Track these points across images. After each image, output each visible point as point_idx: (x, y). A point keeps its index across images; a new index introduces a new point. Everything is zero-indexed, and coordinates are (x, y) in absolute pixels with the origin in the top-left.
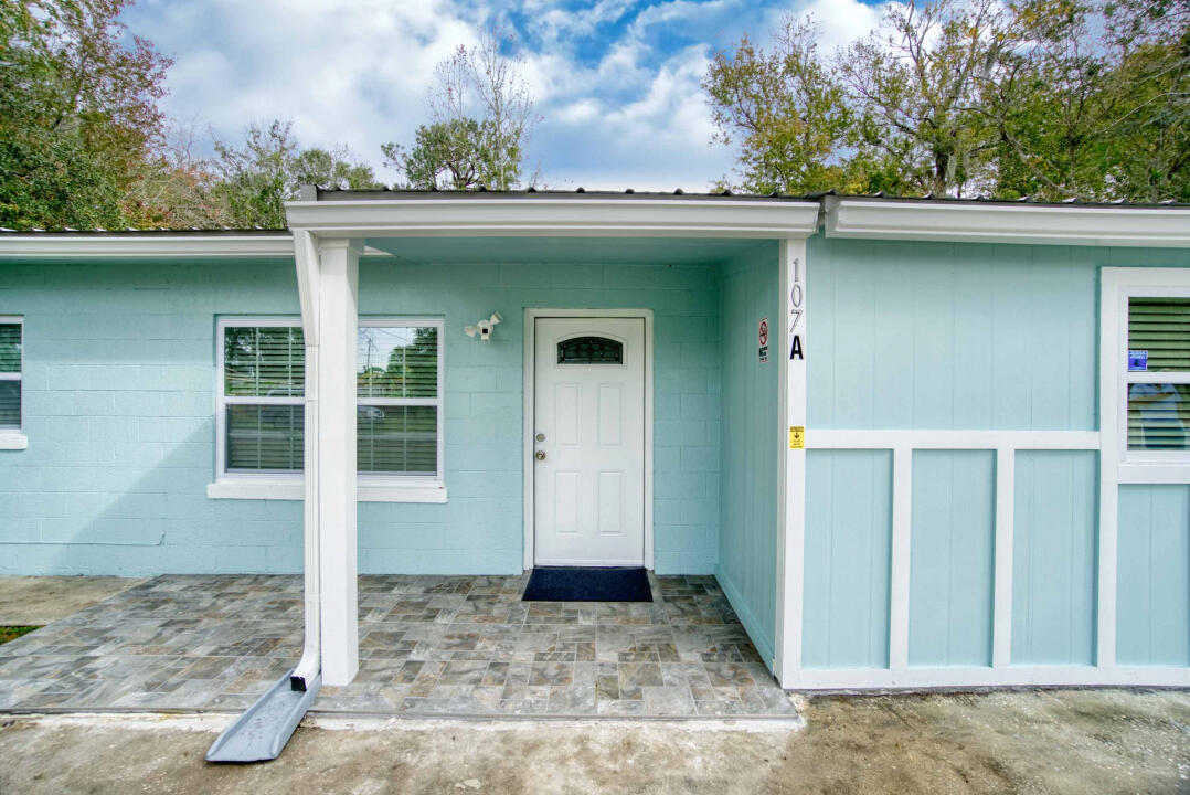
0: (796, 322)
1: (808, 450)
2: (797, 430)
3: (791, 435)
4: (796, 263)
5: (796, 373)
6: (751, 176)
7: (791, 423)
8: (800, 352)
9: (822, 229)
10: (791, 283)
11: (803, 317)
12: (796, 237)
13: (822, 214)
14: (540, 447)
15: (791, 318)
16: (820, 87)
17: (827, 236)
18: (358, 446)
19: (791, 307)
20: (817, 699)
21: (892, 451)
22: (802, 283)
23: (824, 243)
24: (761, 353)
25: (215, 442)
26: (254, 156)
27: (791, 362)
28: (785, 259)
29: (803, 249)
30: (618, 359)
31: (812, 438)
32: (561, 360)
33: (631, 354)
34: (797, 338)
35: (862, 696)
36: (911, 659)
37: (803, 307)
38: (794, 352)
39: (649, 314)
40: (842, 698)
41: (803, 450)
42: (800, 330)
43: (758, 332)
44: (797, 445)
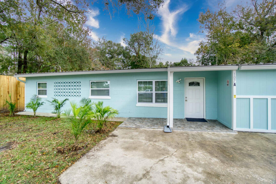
0: (235, 81)
1: (237, 98)
2: (235, 95)
3: (234, 96)
4: (234, 73)
5: (235, 88)
6: (209, 40)
7: (234, 95)
8: (235, 85)
9: (239, 69)
10: (234, 76)
11: (236, 80)
12: (235, 70)
13: (239, 67)
14: (186, 99)
15: (234, 81)
16: (227, 17)
17: (239, 70)
18: (155, 99)
19: (234, 79)
20: (239, 132)
21: (250, 98)
22: (235, 76)
23: (239, 71)
24: (227, 85)
25: (137, 98)
26: (99, 43)
27: (234, 86)
28: (233, 73)
29: (236, 71)
30: (199, 85)
31: (237, 96)
32: (190, 85)
33: (201, 84)
34: (235, 83)
35: (246, 132)
36: (254, 128)
37: (236, 79)
38: (234, 85)
39: (204, 78)
40: (243, 132)
41: (236, 98)
42: (235, 82)
43: (227, 82)
44: (235, 97)
